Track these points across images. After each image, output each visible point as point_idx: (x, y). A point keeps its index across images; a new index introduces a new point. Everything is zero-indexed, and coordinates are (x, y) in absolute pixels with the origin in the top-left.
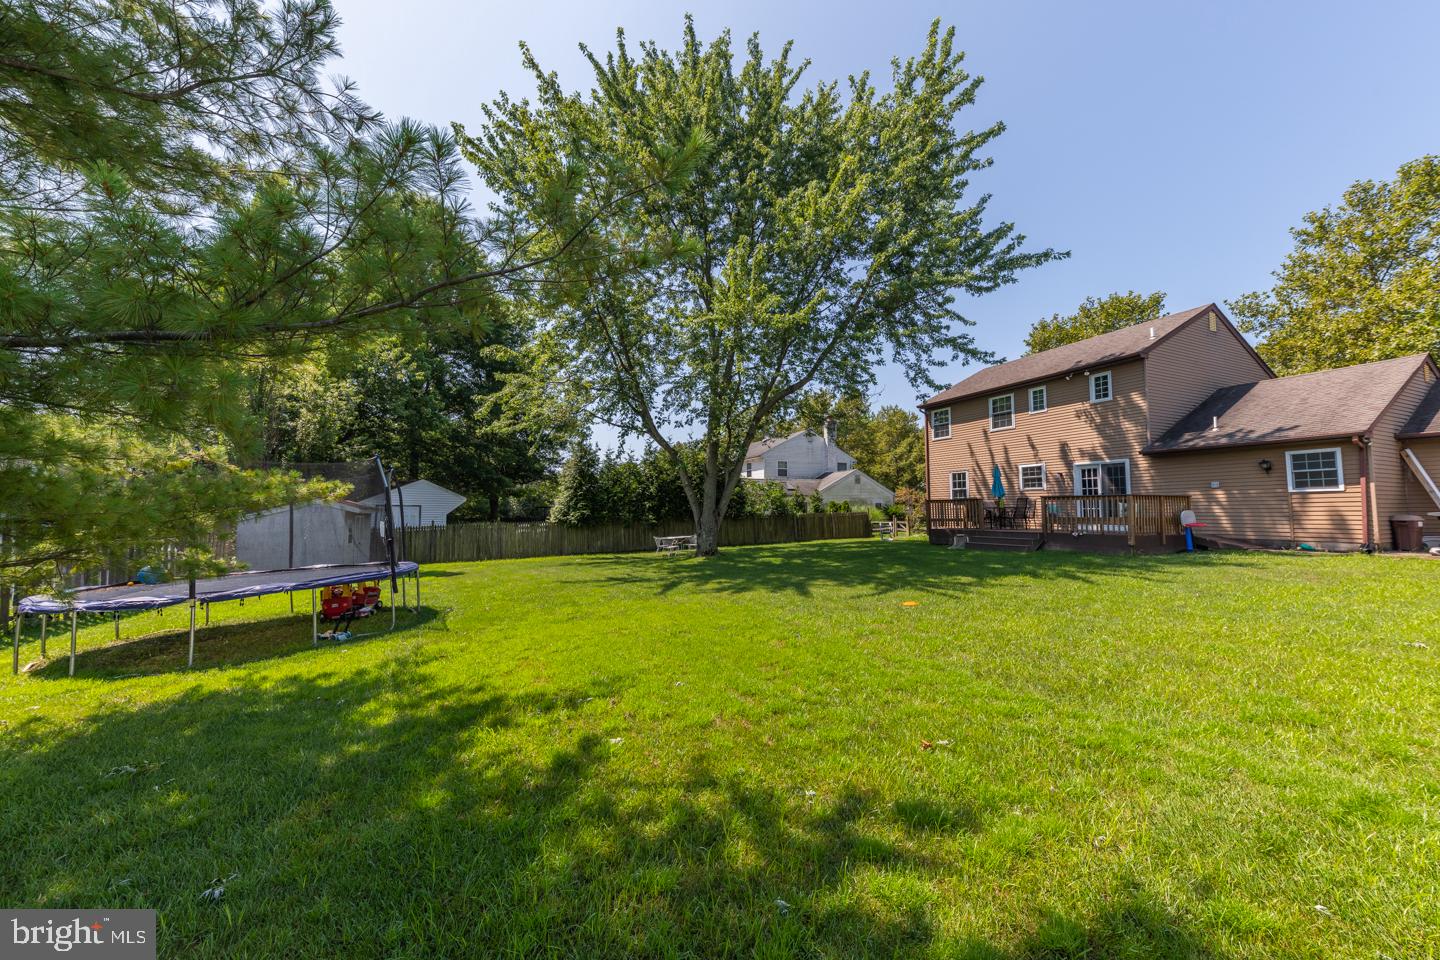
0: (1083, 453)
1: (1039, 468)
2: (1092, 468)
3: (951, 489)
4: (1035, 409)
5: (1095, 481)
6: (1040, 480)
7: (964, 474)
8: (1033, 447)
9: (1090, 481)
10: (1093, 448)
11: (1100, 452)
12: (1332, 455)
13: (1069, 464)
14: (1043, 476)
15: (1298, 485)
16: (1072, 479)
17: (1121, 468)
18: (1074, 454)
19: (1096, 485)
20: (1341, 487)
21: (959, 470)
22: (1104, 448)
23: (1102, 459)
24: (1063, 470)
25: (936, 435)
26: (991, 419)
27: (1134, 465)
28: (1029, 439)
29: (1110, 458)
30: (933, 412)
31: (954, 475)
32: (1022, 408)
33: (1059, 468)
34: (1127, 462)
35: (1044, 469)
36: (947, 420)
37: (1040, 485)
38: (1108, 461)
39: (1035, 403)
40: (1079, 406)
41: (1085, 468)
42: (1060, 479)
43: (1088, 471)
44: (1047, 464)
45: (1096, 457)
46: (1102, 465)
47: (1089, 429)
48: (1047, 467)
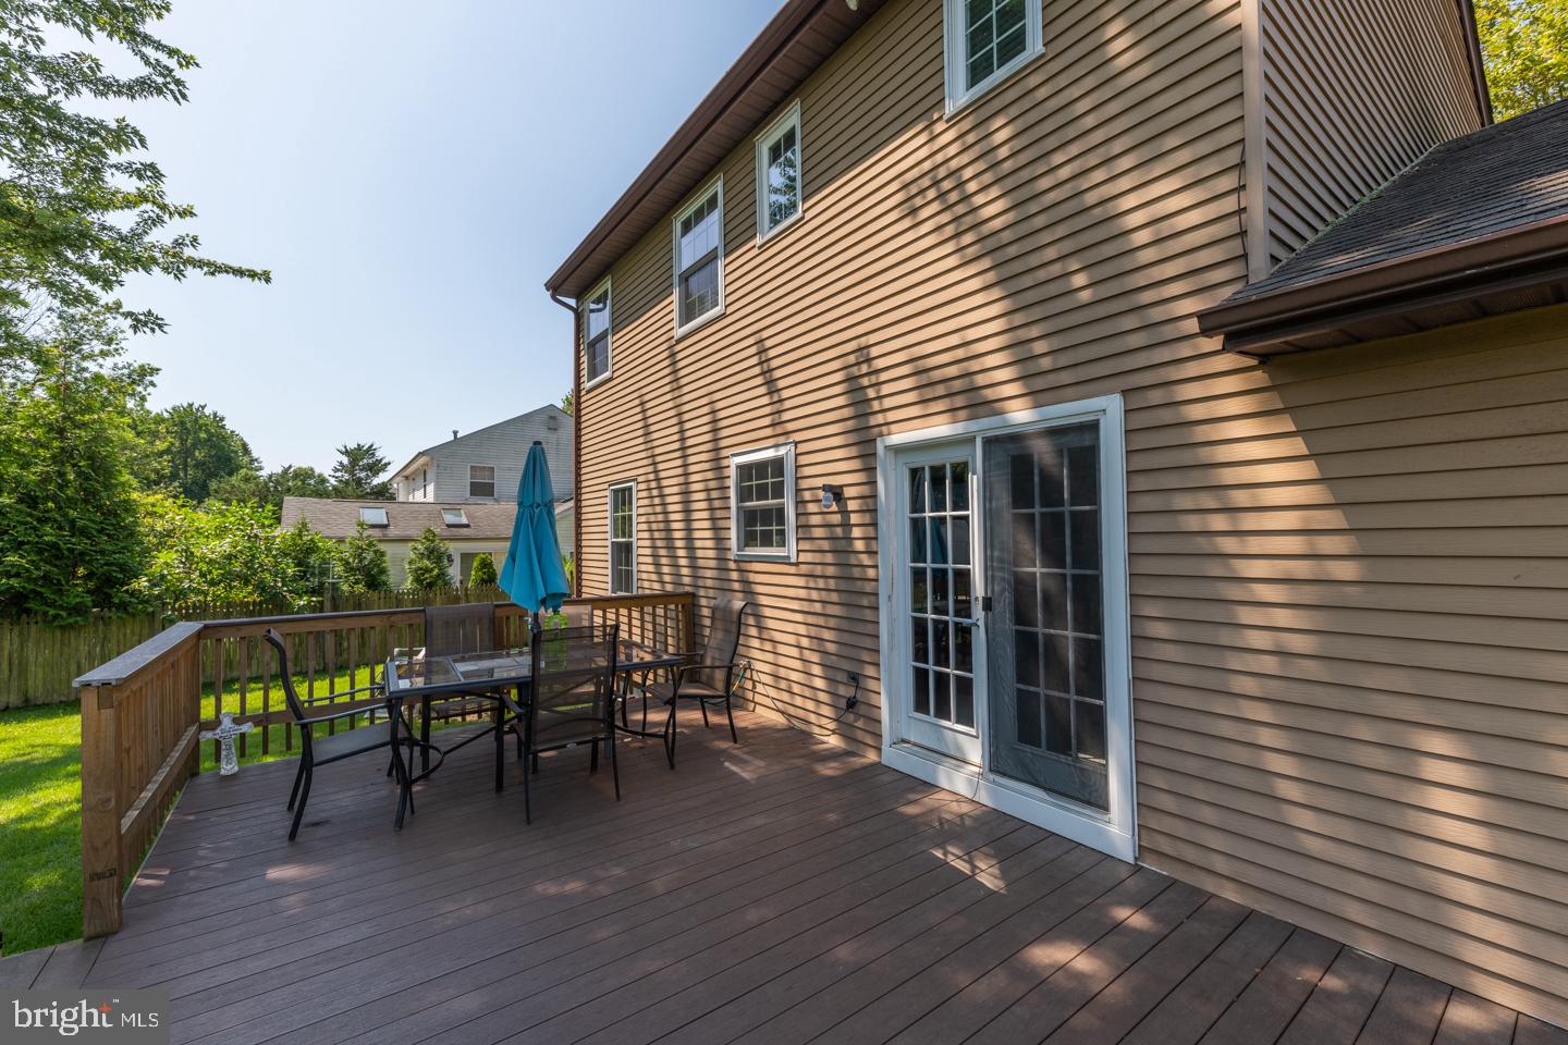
0: (930, 386)
1: (779, 467)
2: (947, 459)
3: (610, 538)
4: (774, 220)
8: (769, 381)
9: (939, 527)
10: (971, 355)
11: (995, 372)
13: (869, 442)
14: (788, 502)
19: (962, 550)
21: (621, 477)
23: (995, 405)
24: (850, 481)
26: (677, 293)
28: (760, 348)
29: (1034, 398)
32: (740, 227)
34: (1109, 409)
35: (789, 471)
38: (1020, 414)
40: (910, 148)
41: (926, 461)
42: (839, 531)
43: (938, 476)
44: (802, 448)
45: (973, 400)
46: (988, 442)
47: (944, 258)
48: (803, 460)
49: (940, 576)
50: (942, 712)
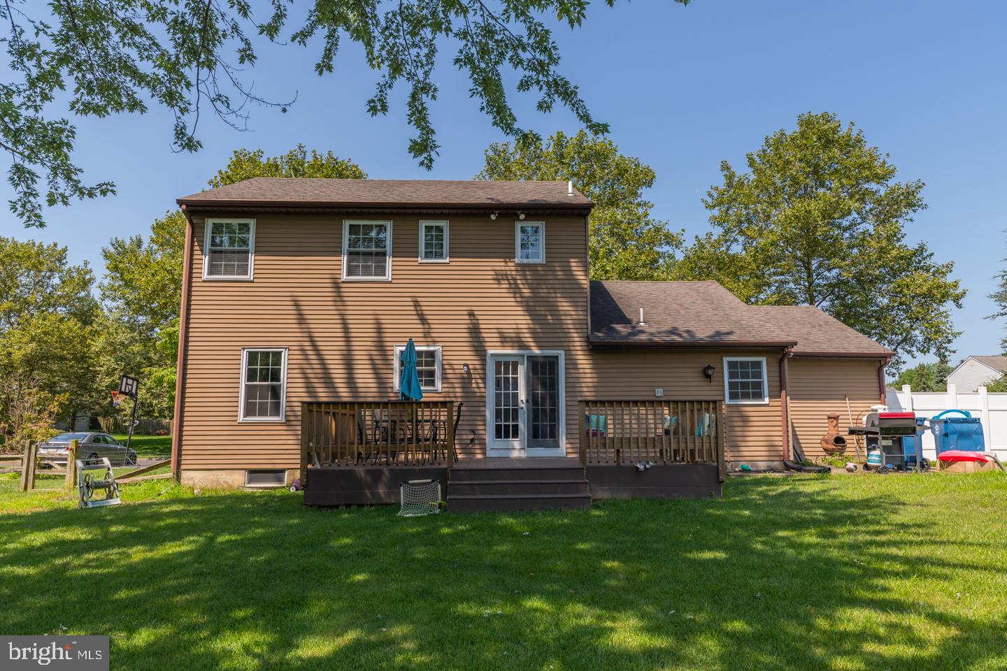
0: (504, 340)
1: (431, 354)
2: (511, 360)
3: (243, 382)
4: (427, 255)
5: (515, 380)
6: (432, 374)
7: (277, 356)
8: (423, 319)
9: (507, 379)
10: (518, 331)
11: (528, 338)
12: (759, 364)
13: (480, 350)
14: (437, 368)
15: (733, 396)
16: (484, 379)
17: (552, 363)
18: (490, 337)
19: (516, 387)
20: (767, 401)
21: (263, 345)
22: (534, 333)
23: (528, 348)
24: (473, 362)
25: (212, 271)
26: (345, 258)
27: (572, 362)
28: (416, 304)
29: (539, 347)
30: (210, 223)
31: (252, 357)
32: (405, 249)
33: (463, 357)
34: (561, 354)
35: (439, 357)
36: (244, 242)
37: (432, 383)
38: (537, 351)
39: (428, 245)
40: (498, 264)
41: (503, 359)
42: (466, 376)
43: (507, 364)
44: (445, 349)
45: (522, 345)
46: (528, 357)
47: (511, 301)
48: (445, 353)
49: (507, 395)
50: (507, 436)
